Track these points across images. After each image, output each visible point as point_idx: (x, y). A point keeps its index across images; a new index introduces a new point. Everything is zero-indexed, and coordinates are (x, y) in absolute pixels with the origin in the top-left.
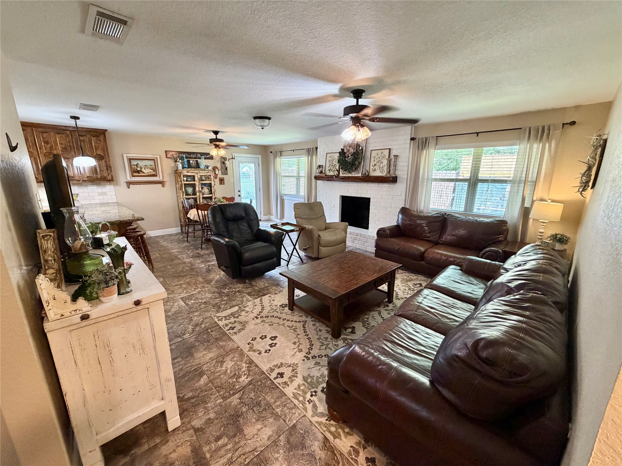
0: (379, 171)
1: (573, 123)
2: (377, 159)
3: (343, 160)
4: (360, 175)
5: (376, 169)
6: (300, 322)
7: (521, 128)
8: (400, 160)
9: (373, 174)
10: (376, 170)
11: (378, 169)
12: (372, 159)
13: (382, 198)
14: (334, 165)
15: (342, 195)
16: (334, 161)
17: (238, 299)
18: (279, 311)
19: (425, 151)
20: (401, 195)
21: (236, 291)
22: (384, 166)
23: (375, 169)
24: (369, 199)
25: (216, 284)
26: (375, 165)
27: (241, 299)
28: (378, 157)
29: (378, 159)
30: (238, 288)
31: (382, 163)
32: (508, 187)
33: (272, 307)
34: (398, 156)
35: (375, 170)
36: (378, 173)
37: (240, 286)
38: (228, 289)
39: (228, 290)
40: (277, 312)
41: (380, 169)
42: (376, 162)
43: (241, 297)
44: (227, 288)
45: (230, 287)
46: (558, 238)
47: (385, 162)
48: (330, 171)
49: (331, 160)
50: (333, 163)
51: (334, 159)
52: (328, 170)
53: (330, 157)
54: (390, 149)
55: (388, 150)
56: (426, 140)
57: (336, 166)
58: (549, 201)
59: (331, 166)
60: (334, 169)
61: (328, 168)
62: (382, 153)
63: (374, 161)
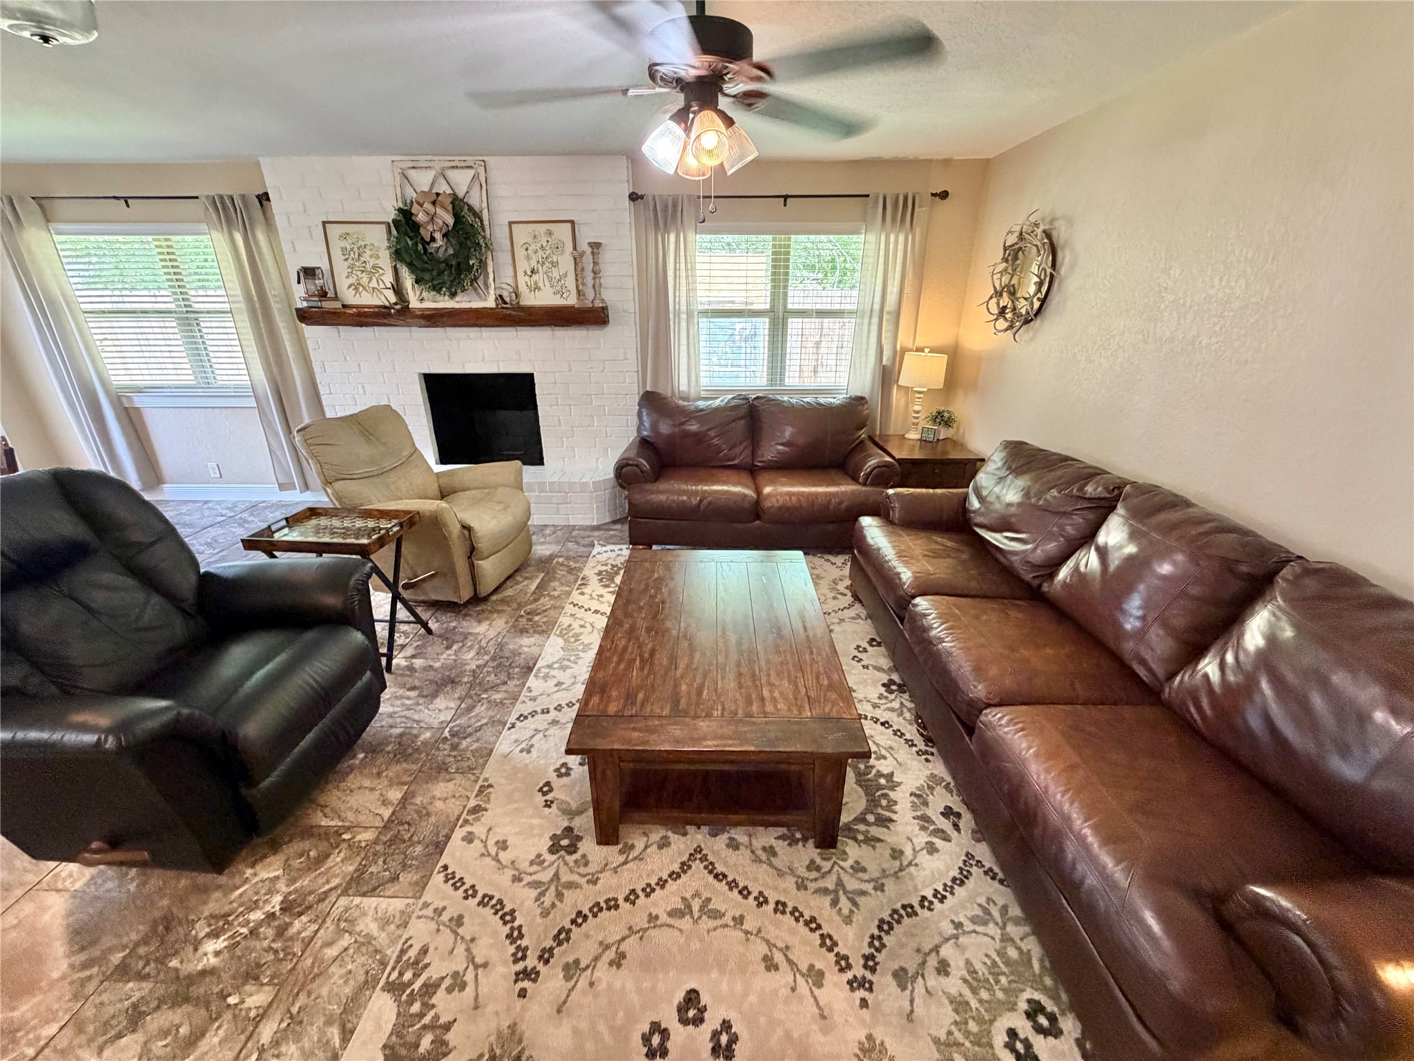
0: (552, 291)
1: (944, 195)
2: (536, 252)
3: (416, 251)
4: (490, 303)
5: (541, 284)
6: (685, 867)
7: (868, 196)
8: (606, 257)
9: (531, 299)
10: (539, 289)
11: (547, 284)
12: (520, 253)
13: (570, 370)
14: (368, 267)
15: (427, 371)
16: (369, 252)
17: (331, 952)
18: (575, 878)
20: (625, 359)
21: (271, 916)
22: (566, 275)
23: (536, 283)
24: (530, 377)
25: (96, 952)
26: (533, 271)
27: (346, 940)
28: (539, 245)
29: (540, 253)
30: (270, 892)
31: (555, 264)
33: (527, 879)
34: (600, 244)
35: (537, 288)
36: (548, 298)
37: (264, 875)
38: (215, 935)
39: (221, 943)
40: (571, 885)
41: (552, 286)
42: (534, 263)
43: (341, 932)
44: (201, 929)
45: (212, 916)
46: (943, 419)
47: (566, 263)
48: (356, 289)
49: (352, 250)
50: (363, 259)
51: (365, 246)
52: (349, 287)
53: (345, 236)
54: (572, 222)
55: (569, 225)
56: (675, 206)
57: (381, 271)
58: (927, 350)
59: (359, 273)
60: (374, 284)
61: (347, 277)
62: (550, 233)
63: (528, 258)
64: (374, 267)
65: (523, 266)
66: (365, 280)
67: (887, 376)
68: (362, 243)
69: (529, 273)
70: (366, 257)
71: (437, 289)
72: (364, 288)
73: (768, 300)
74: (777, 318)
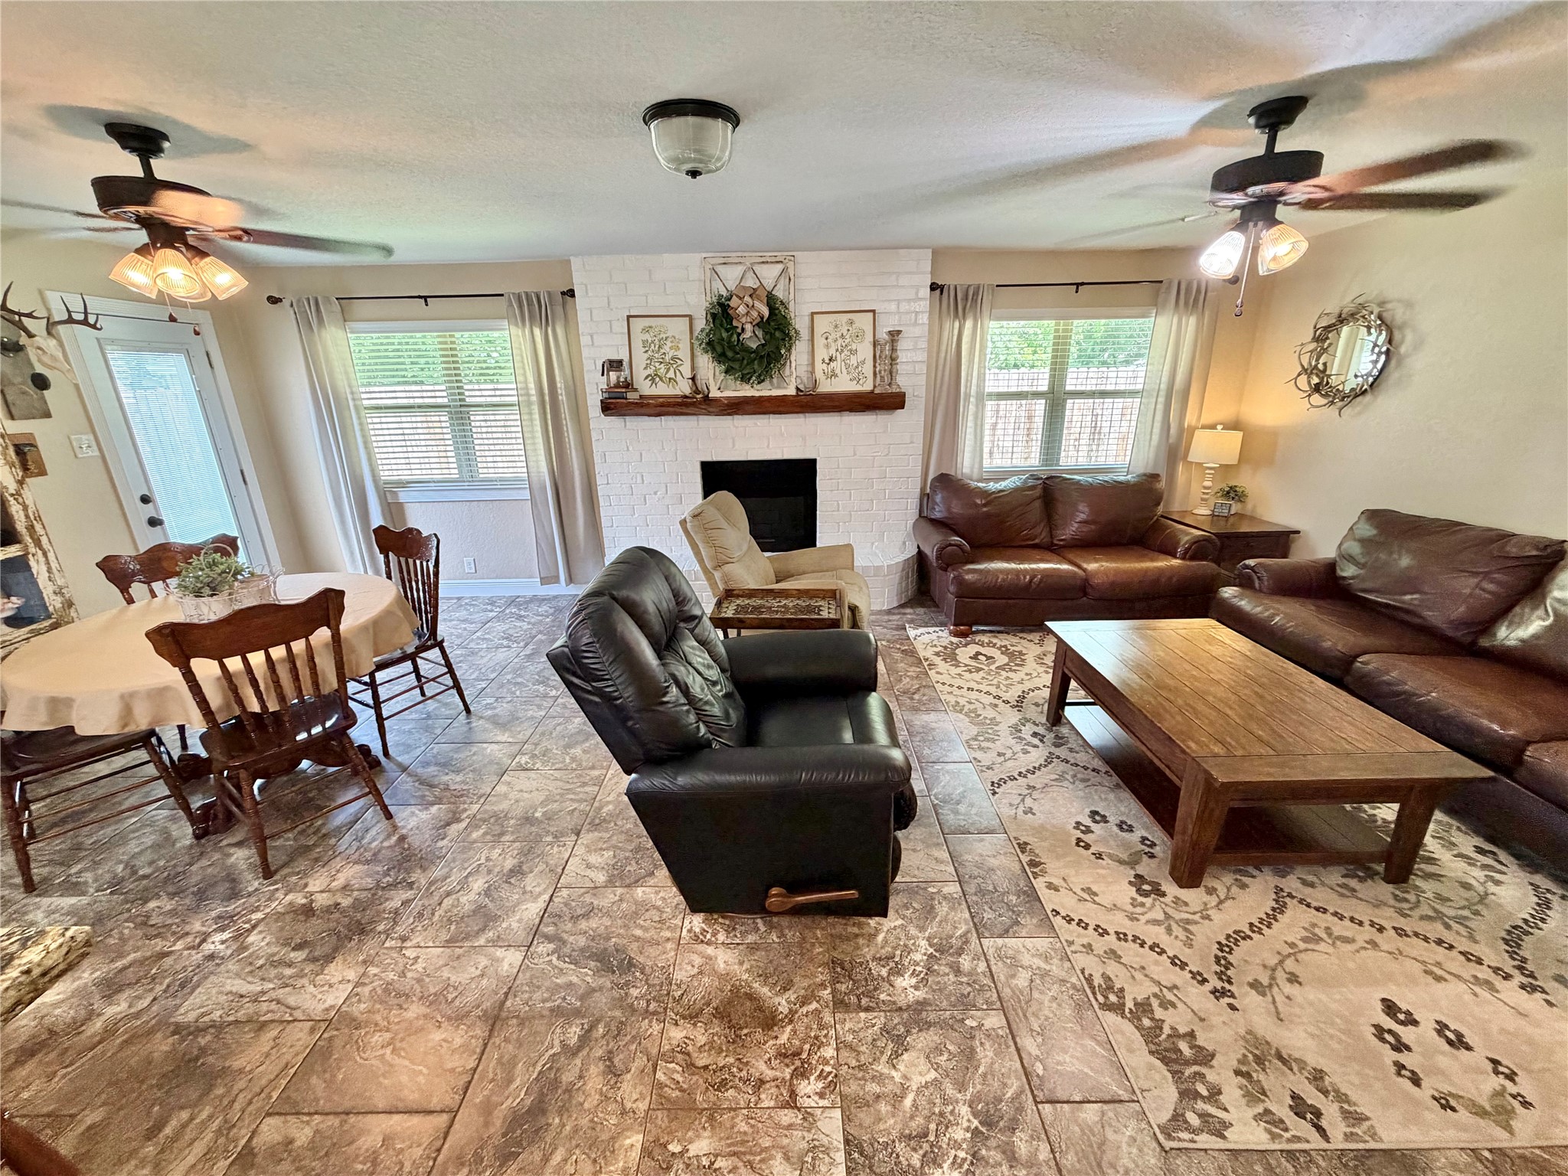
0: (848, 377)
2: (836, 341)
3: (729, 342)
4: (791, 391)
5: (838, 371)
7: (1161, 281)
8: (903, 345)
9: (826, 387)
10: (836, 376)
11: (845, 371)
12: (820, 342)
13: (855, 454)
14: (667, 358)
15: (708, 459)
16: (669, 344)
19: (969, 324)
20: (912, 442)
22: (863, 362)
23: (833, 371)
26: (831, 359)
28: (839, 334)
29: (840, 341)
31: (853, 352)
32: (1133, 402)
34: (899, 332)
35: (834, 375)
36: (843, 385)
41: (849, 373)
42: (832, 351)
46: (1233, 493)
47: (865, 351)
48: (653, 380)
49: (653, 342)
50: (662, 351)
51: (666, 338)
52: (646, 378)
53: (646, 330)
54: (874, 311)
55: (871, 314)
56: (976, 293)
57: (679, 362)
58: (1219, 427)
59: (657, 364)
60: (671, 374)
61: (645, 368)
62: (851, 323)
63: (827, 346)
64: (673, 359)
65: (821, 354)
66: (662, 370)
67: (1175, 451)
68: (664, 336)
69: (827, 361)
70: (666, 349)
71: (745, 379)
72: (661, 379)
73: (1046, 382)
74: (1056, 400)
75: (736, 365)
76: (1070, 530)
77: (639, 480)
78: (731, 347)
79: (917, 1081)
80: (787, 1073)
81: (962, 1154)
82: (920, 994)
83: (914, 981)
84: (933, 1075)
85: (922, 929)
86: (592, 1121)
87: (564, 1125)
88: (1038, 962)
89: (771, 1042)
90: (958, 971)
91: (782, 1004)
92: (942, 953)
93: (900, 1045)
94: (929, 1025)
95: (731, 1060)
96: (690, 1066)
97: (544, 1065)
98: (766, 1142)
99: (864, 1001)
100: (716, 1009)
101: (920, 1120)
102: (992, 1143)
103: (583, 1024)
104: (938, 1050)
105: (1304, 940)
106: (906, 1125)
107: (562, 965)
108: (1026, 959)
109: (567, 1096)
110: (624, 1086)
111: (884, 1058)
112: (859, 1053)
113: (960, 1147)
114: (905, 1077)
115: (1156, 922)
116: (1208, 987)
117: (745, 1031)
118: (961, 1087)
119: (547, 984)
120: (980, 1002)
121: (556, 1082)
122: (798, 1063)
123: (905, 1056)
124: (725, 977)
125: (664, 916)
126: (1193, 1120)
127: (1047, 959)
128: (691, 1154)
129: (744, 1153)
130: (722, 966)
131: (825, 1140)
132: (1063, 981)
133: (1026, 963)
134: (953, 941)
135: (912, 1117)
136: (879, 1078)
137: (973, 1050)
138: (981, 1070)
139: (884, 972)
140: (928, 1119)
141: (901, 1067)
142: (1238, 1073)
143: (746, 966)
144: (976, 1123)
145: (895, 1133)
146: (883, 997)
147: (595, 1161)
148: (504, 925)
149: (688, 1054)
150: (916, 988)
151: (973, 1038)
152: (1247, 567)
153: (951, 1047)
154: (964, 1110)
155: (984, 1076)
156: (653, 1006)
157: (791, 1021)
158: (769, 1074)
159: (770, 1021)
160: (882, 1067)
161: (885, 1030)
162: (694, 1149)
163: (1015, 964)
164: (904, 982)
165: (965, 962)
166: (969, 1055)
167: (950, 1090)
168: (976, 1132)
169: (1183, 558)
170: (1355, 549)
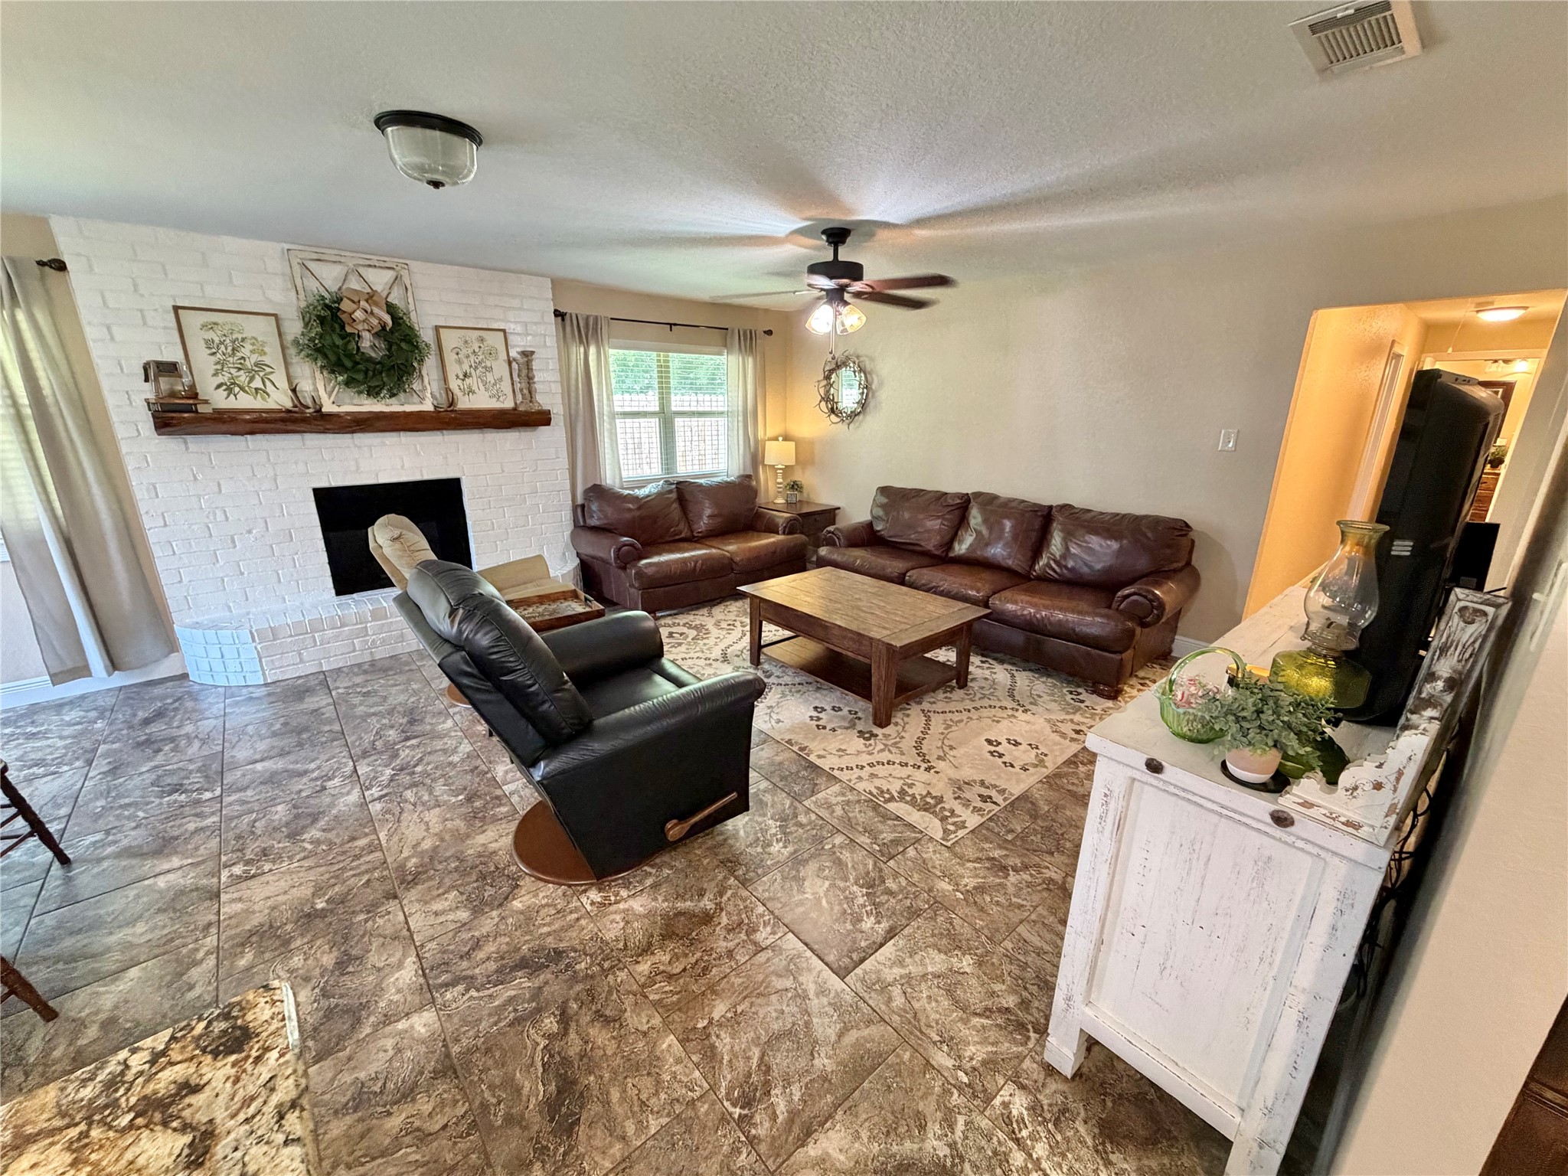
0: (487, 394)
1: (770, 333)
2: (468, 357)
3: (344, 349)
4: (428, 406)
5: (475, 388)
7: (727, 329)
8: (537, 365)
9: (464, 403)
10: (474, 392)
11: (482, 388)
12: (450, 358)
13: (501, 470)
14: (248, 364)
15: (325, 484)
16: (249, 347)
19: (592, 350)
20: (556, 458)
22: (501, 379)
23: (469, 387)
24: (456, 482)
26: (465, 375)
28: (470, 351)
29: (472, 358)
31: (490, 369)
32: (722, 421)
34: (533, 353)
35: (471, 391)
36: (481, 401)
41: (486, 390)
42: (466, 367)
46: (795, 486)
47: (501, 369)
48: (230, 390)
49: (222, 343)
50: (239, 355)
51: (243, 340)
52: (219, 386)
53: (211, 326)
54: (504, 331)
55: (502, 334)
56: (595, 323)
57: (268, 370)
58: (780, 439)
59: (233, 371)
60: (257, 383)
61: (214, 375)
62: (482, 340)
63: (460, 362)
64: (256, 365)
65: (453, 370)
66: (243, 378)
67: (756, 458)
68: (240, 337)
69: (461, 377)
70: (246, 351)
71: (373, 392)
72: (242, 389)
73: (657, 403)
74: (666, 419)
75: (360, 377)
76: (703, 523)
77: (220, 516)
78: (350, 356)
79: (821, 892)
80: (743, 936)
81: (869, 908)
82: (790, 849)
83: (781, 844)
84: (827, 883)
85: (765, 815)
86: (623, 1057)
87: (601, 1077)
88: (840, 799)
89: (718, 928)
90: (801, 825)
91: (707, 903)
92: (785, 821)
93: (799, 880)
94: (807, 861)
95: (698, 955)
96: (670, 977)
97: (543, 1059)
98: (760, 977)
99: (760, 871)
100: (661, 935)
101: (837, 908)
102: (878, 893)
103: (553, 1013)
104: (821, 869)
105: (946, 729)
106: (832, 916)
107: (487, 992)
108: (834, 800)
109: (585, 1060)
110: (629, 1021)
111: (795, 892)
112: (778, 899)
113: (865, 906)
114: (813, 894)
115: (882, 750)
116: (922, 769)
117: (694, 934)
118: (846, 879)
119: (485, 1012)
120: (825, 834)
121: (566, 1061)
122: (745, 927)
123: (806, 883)
124: (650, 914)
125: (559, 907)
126: (952, 828)
127: (843, 795)
128: (716, 1018)
129: (752, 992)
130: (641, 909)
131: (795, 952)
132: (859, 801)
133: (834, 802)
134: (787, 811)
135: (832, 909)
136: (801, 903)
137: (839, 859)
138: (850, 865)
139: (759, 849)
140: (840, 904)
141: (808, 890)
142: (956, 798)
143: (660, 899)
144: (864, 890)
145: (829, 923)
146: (769, 863)
147: (649, 1074)
148: (382, 1004)
149: (664, 972)
150: (785, 847)
151: (834, 853)
152: (829, 532)
153: (827, 864)
154: (855, 888)
155: (853, 866)
156: (606, 965)
157: (722, 910)
158: (731, 945)
159: (707, 918)
160: (797, 897)
161: (784, 878)
162: (716, 1015)
163: (830, 807)
164: (776, 847)
165: (802, 819)
166: (839, 863)
167: (842, 884)
168: (868, 894)
169: (784, 533)
170: (880, 512)
